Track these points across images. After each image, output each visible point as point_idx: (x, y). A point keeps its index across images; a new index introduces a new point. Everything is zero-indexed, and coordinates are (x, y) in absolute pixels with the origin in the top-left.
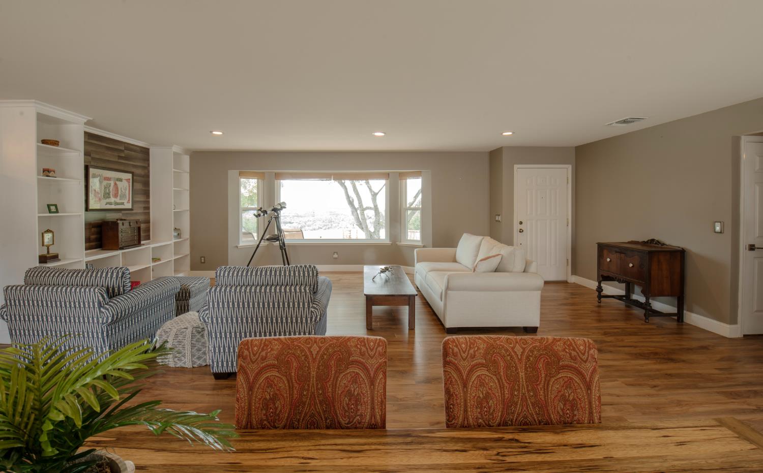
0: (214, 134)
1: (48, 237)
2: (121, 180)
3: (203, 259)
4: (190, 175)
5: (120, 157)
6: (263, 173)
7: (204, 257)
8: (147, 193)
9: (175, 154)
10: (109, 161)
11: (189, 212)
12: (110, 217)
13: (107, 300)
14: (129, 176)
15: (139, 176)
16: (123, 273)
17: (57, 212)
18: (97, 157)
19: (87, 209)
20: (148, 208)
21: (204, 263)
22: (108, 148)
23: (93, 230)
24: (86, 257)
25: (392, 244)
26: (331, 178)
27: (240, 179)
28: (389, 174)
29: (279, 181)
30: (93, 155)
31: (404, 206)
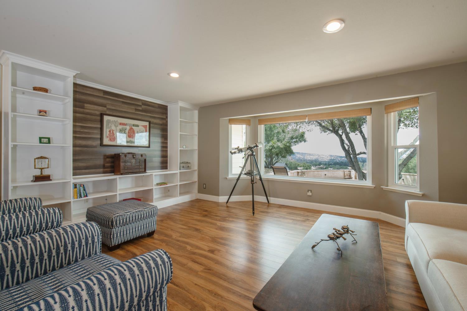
1: (41, 162)
2: (137, 126)
3: (204, 185)
5: (136, 110)
6: (250, 120)
7: (205, 184)
9: (181, 108)
10: (125, 112)
11: (197, 151)
14: (146, 124)
15: (157, 124)
18: (112, 108)
19: (102, 144)
20: (166, 147)
21: (205, 188)
22: (123, 102)
24: (74, 179)
25: (375, 187)
26: (306, 119)
27: (230, 125)
28: (371, 108)
29: (262, 125)
30: (108, 107)
31: (392, 144)
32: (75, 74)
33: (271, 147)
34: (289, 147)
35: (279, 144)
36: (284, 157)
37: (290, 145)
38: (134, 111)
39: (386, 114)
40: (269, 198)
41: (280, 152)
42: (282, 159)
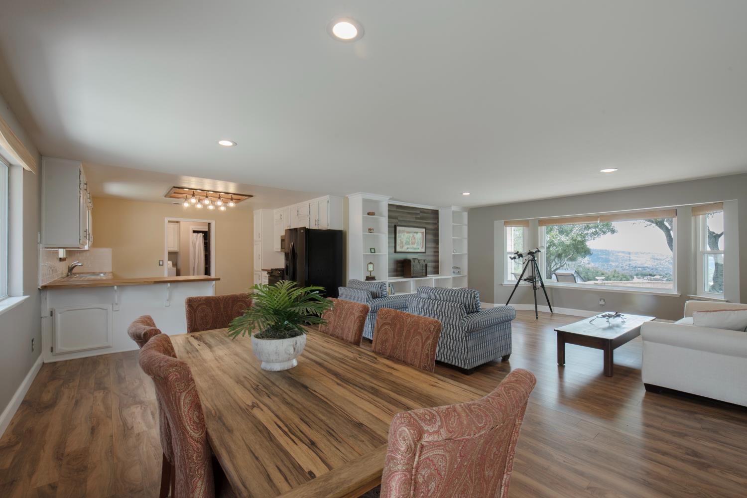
0: (464, 195)
1: (371, 267)
2: (417, 233)
4: (468, 227)
5: (416, 218)
6: (528, 221)
8: (436, 242)
9: (454, 212)
10: (409, 221)
11: (467, 255)
12: (410, 257)
13: (371, 299)
14: (423, 230)
15: (429, 230)
16: (381, 286)
17: (375, 252)
18: (402, 219)
19: (395, 252)
20: (438, 252)
22: (409, 213)
23: (399, 264)
24: (389, 279)
25: (681, 296)
26: (597, 220)
27: (505, 228)
28: (676, 210)
29: (543, 227)
30: (399, 218)
31: (701, 249)
32: (388, 199)
33: (549, 244)
34: (583, 242)
35: (563, 238)
36: (573, 259)
37: (583, 239)
38: (414, 220)
39: (693, 216)
40: (552, 307)
41: (565, 251)
42: (568, 262)
